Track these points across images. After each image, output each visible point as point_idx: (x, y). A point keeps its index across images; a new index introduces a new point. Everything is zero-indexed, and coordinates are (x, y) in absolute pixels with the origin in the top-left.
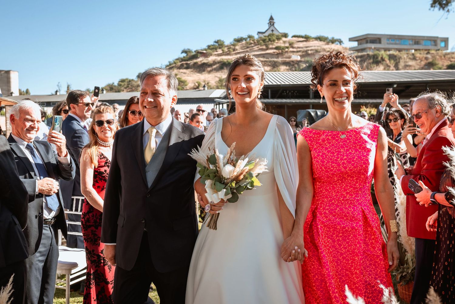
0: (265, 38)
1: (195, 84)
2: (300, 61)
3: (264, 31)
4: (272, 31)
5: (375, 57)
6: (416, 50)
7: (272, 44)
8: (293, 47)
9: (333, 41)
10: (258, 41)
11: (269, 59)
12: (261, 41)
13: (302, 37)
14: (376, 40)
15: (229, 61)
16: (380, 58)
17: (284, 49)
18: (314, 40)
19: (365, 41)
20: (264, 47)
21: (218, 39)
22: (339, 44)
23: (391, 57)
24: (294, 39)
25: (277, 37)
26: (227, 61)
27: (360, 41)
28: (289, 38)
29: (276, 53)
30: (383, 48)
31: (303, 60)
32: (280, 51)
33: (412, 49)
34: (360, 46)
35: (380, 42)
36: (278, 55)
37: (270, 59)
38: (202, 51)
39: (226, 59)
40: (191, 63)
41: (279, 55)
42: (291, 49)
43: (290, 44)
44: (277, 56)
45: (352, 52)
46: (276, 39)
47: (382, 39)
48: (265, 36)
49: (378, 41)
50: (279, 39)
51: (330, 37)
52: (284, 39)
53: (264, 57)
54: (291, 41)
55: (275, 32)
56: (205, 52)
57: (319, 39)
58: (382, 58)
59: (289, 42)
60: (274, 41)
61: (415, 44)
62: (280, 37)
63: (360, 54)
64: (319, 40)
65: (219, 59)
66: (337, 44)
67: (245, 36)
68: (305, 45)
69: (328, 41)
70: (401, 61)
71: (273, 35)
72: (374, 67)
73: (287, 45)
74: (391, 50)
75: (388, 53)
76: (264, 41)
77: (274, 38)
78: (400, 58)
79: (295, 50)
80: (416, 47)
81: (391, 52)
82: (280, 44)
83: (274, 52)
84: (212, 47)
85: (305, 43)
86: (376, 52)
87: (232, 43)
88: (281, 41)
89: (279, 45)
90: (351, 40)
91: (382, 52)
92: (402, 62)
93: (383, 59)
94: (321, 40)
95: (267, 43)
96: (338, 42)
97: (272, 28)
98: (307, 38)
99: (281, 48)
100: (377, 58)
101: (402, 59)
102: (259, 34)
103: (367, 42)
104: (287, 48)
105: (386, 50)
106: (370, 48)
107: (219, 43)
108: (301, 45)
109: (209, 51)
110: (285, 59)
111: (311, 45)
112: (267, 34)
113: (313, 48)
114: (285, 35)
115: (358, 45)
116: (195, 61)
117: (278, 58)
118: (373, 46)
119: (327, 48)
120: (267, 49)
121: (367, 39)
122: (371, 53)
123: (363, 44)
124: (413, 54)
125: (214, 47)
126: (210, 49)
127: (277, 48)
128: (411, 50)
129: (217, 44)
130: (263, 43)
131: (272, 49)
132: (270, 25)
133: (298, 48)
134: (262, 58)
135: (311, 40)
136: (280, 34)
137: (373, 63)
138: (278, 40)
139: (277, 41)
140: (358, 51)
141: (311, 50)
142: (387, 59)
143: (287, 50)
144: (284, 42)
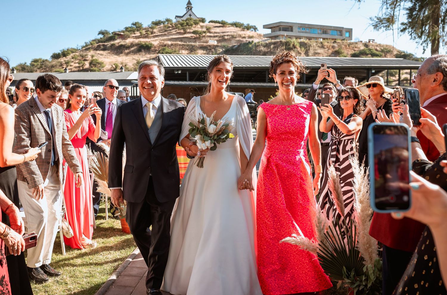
0: (183, 22)
1: (112, 65)
2: (217, 46)
3: (182, 15)
4: (190, 15)
5: (287, 44)
6: (324, 39)
7: (190, 29)
8: (210, 32)
9: (248, 28)
10: (176, 25)
11: (186, 43)
12: (179, 25)
13: (219, 22)
14: (288, 27)
15: (147, 43)
16: (291, 46)
17: (202, 33)
18: (230, 26)
19: (278, 29)
20: (182, 31)
21: (136, 21)
22: (254, 31)
23: (302, 45)
24: (211, 24)
25: (195, 22)
26: (145, 44)
27: (274, 29)
28: (207, 23)
29: (194, 37)
30: (295, 36)
31: (219, 44)
32: (198, 35)
33: (321, 38)
34: (273, 33)
35: (292, 31)
36: (195, 39)
37: (188, 43)
38: (120, 33)
39: (144, 42)
40: (108, 44)
41: (196, 39)
42: (208, 34)
43: (207, 29)
44: (194, 40)
45: (266, 39)
46: (193, 24)
47: (294, 28)
48: (183, 21)
49: (290, 29)
50: (196, 23)
51: (245, 24)
52: (201, 24)
53: (181, 41)
54: (208, 26)
55: (193, 17)
56: (122, 33)
57: (235, 25)
58: (293, 45)
59: (206, 27)
60: (191, 25)
61: (323, 33)
62: (198, 22)
63: (273, 41)
64: (235, 26)
65: (137, 41)
66: (252, 31)
67: (163, 19)
68: (222, 30)
69: (244, 27)
70: (311, 48)
71: (191, 19)
73: (204, 30)
74: (302, 38)
75: (299, 40)
76: (182, 25)
77: (192, 23)
79: (212, 35)
80: (324, 36)
81: (302, 40)
82: (198, 28)
83: (192, 36)
84: (130, 29)
85: (221, 28)
86: (288, 40)
87: (150, 26)
88: (199, 26)
89: (196, 29)
90: (265, 27)
91: (294, 40)
92: (312, 49)
93: (294, 47)
94: (237, 27)
95: (185, 27)
96: (253, 28)
97: (190, 12)
98: (223, 24)
99: (199, 33)
100: (289, 45)
101: (311, 47)
102: (176, 18)
103: (280, 30)
104: (205, 32)
105: (297, 38)
106: (283, 36)
107: (137, 26)
108: (218, 30)
109: (127, 33)
110: (202, 44)
111: (228, 31)
112: (184, 18)
113: (229, 34)
114: (203, 20)
115: (272, 32)
116: (112, 42)
117: (195, 42)
118: (285, 33)
119: (242, 34)
120: (185, 33)
121: (280, 27)
122: (283, 40)
123: (276, 31)
124: (322, 43)
125: (132, 29)
126: (127, 31)
127: (194, 32)
128: (319, 39)
129: (134, 26)
130: (181, 28)
131: (189, 33)
132: (188, 10)
133: (215, 33)
134: (180, 41)
135: (228, 26)
136: (198, 19)
137: (285, 49)
138: (195, 25)
140: (271, 38)
141: (227, 35)
142: (298, 46)
143: (204, 34)
144: (202, 27)
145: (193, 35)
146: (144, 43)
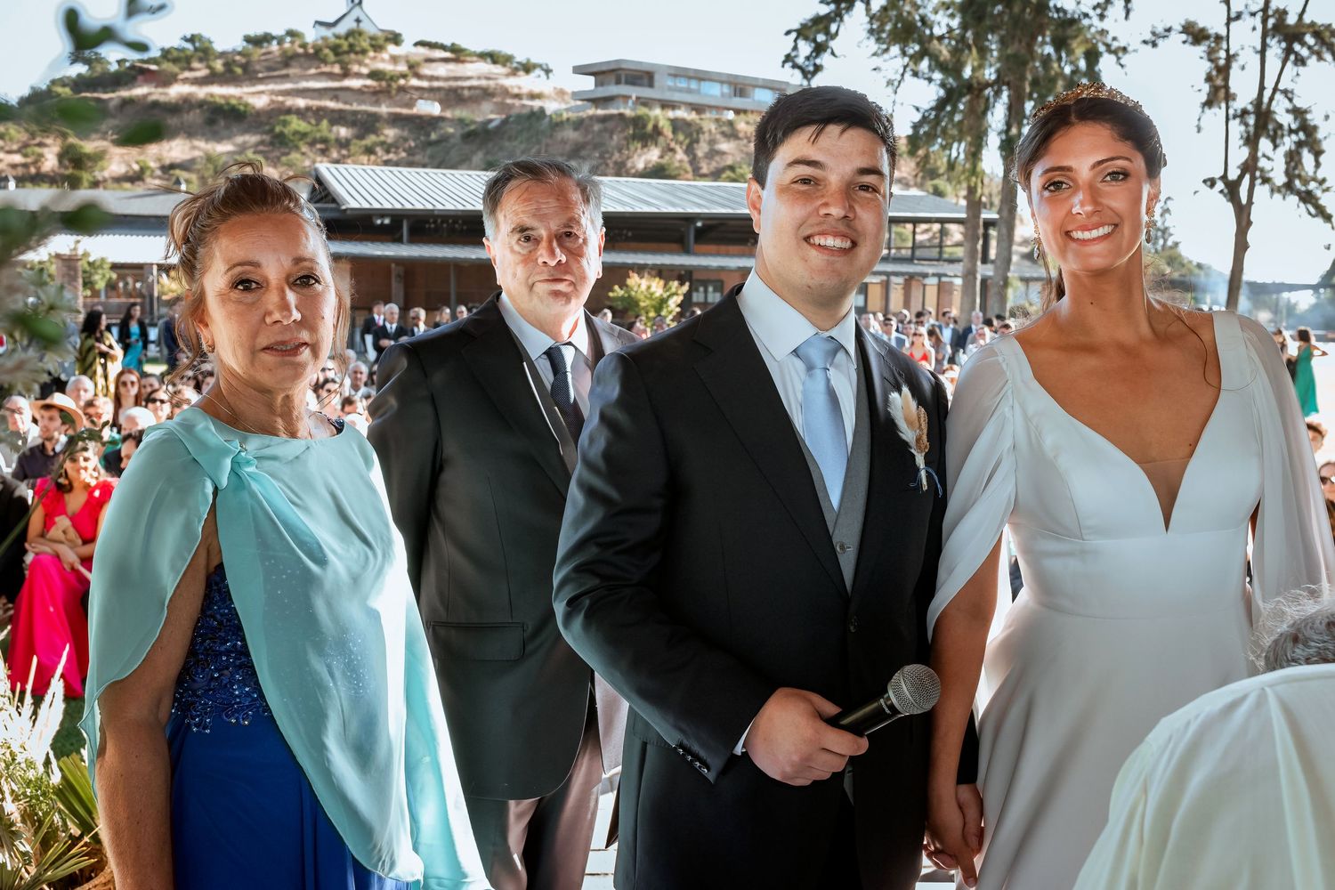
0: (338, 41)
1: (130, 166)
2: (441, 119)
3: (331, 20)
4: (358, 21)
5: (638, 122)
6: (737, 112)
7: (360, 63)
8: (419, 76)
9: (527, 68)
10: (318, 50)
11: (351, 104)
12: (327, 51)
13: (443, 47)
14: (642, 76)
15: (234, 102)
16: (650, 127)
17: (395, 79)
18: (475, 59)
19: (612, 78)
20: (337, 69)
21: (195, 32)
22: (545, 77)
23: (677, 125)
24: (422, 51)
25: (374, 42)
26: (228, 104)
27: (601, 77)
28: (406, 49)
29: (371, 90)
30: (659, 100)
31: (448, 114)
32: (384, 84)
33: (729, 109)
34: (600, 89)
35: (651, 85)
36: (376, 95)
37: (355, 107)
38: (145, 66)
39: (223, 97)
40: (111, 99)
41: (381, 96)
42: (414, 82)
43: (412, 66)
44: (374, 98)
45: (579, 103)
46: (369, 48)
47: (657, 77)
48: (338, 37)
49: (646, 81)
50: (378, 48)
51: (520, 57)
52: (392, 49)
53: (336, 98)
54: (414, 59)
55: (365, 26)
56: (153, 67)
57: (493, 57)
58: (656, 127)
59: (408, 62)
60: (364, 52)
61: (735, 95)
62: (381, 42)
63: (600, 112)
64: (489, 60)
65: (201, 92)
66: (539, 76)
68: (452, 71)
69: (515, 65)
70: (702, 137)
71: (360, 34)
72: (636, 149)
73: (402, 68)
74: (679, 108)
75: (671, 114)
76: (336, 49)
77: (365, 44)
78: (700, 130)
79: (425, 84)
80: (738, 102)
81: (681, 113)
82: (383, 63)
83: (366, 86)
84: (175, 54)
85: (452, 66)
86: (642, 111)
87: (240, 49)
88: (385, 56)
89: (381, 66)
90: (580, 70)
91: (657, 112)
92: (705, 140)
93: (657, 131)
94: (495, 62)
95: (346, 58)
96: (543, 69)
97: (356, 13)
98: (458, 54)
99: (388, 77)
100: (644, 126)
101: (703, 133)
102: (317, 26)
103: (618, 82)
104: (404, 76)
105: (665, 105)
106: (627, 98)
107: (197, 44)
108: (441, 70)
109: (168, 67)
110: (398, 110)
111: (469, 74)
112: (342, 29)
113: (474, 83)
114: (395, 39)
115: (596, 85)
116: (124, 93)
117: (377, 103)
118: (634, 92)
119: (512, 87)
120: (346, 74)
121: (620, 72)
122: (628, 112)
123: (609, 84)
124: (731, 123)
125: (182, 55)
126: (168, 60)
127: (374, 75)
128: (726, 112)
129: (189, 46)
130: (331, 57)
131: (358, 75)
132: (351, 5)
133: (432, 78)
134: (331, 100)
135: (468, 59)
136: (379, 34)
137: (634, 137)
138: (375, 51)
139: (371, 54)
140: (596, 101)
141: (470, 88)
142: (668, 131)
143: (402, 82)
144: (394, 59)
145: (369, 82)
146: (222, 101)
